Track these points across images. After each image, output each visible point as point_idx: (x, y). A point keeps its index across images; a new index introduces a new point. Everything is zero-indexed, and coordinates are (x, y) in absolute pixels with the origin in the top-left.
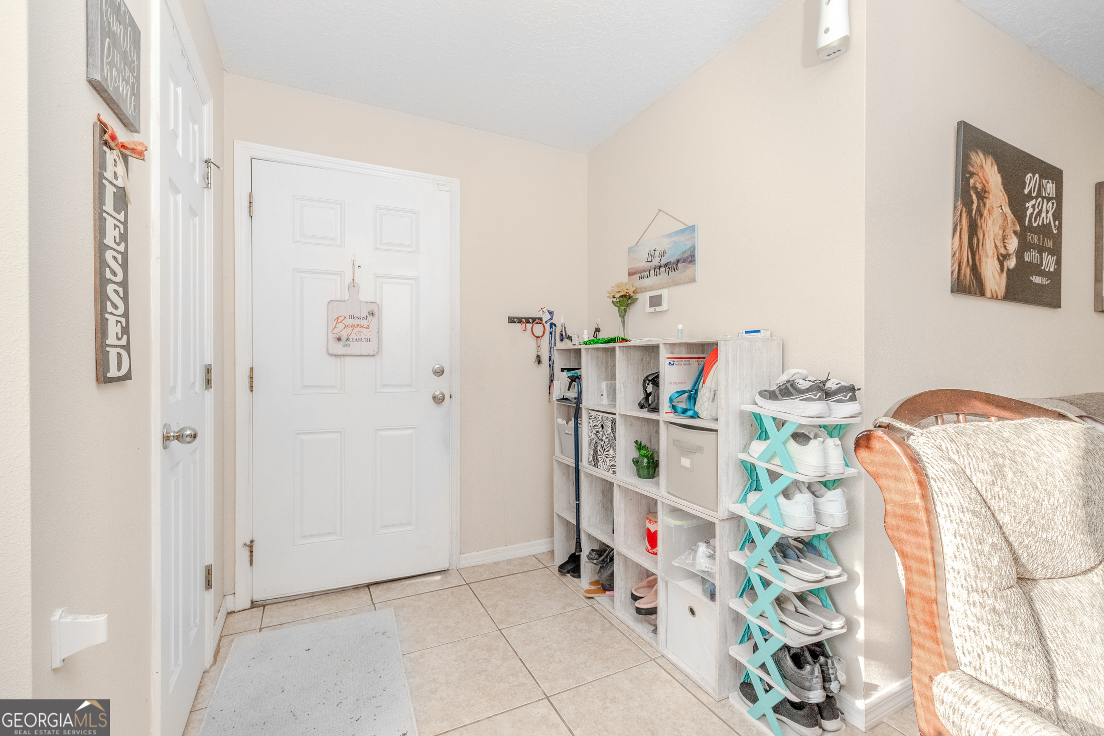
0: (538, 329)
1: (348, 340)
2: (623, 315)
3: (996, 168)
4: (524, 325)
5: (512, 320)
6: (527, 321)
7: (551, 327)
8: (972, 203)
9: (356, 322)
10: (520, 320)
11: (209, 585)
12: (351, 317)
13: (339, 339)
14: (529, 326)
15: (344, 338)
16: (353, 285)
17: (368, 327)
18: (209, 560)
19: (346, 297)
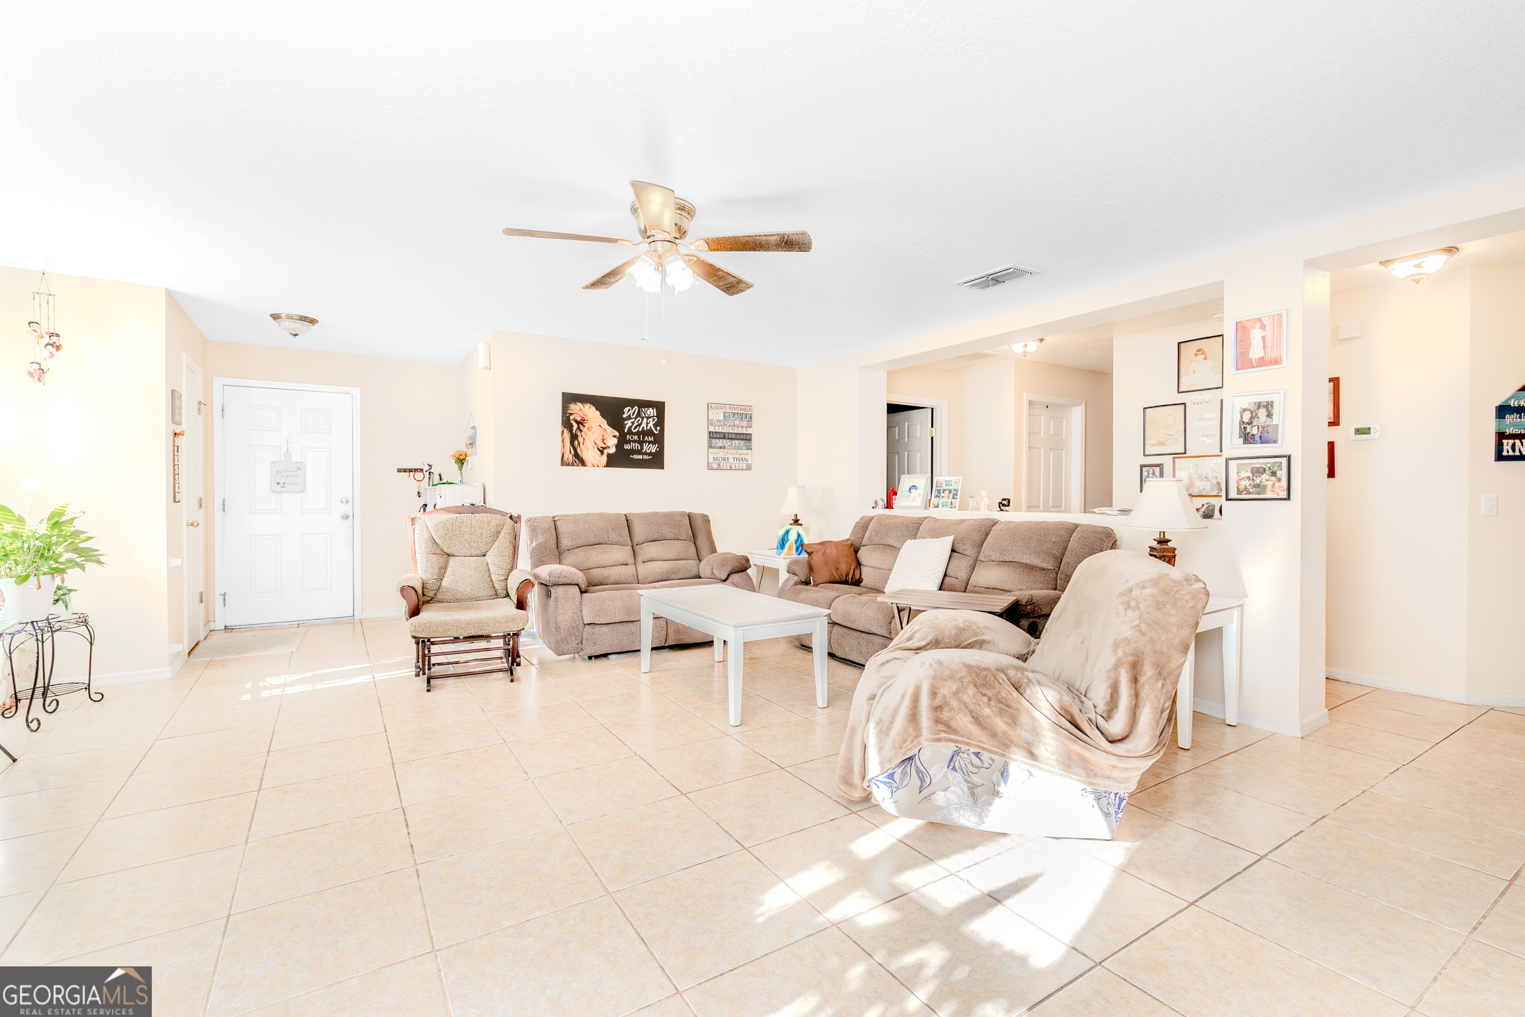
0: (419, 475)
1: (284, 484)
2: (461, 468)
3: (594, 408)
4: (408, 473)
5: (399, 471)
6: (410, 471)
7: (430, 474)
8: (573, 426)
9: (289, 474)
10: (405, 471)
11: (201, 601)
12: (287, 471)
13: (278, 484)
14: (412, 474)
15: (281, 483)
16: (288, 453)
17: (297, 477)
18: (202, 589)
19: (283, 459)
